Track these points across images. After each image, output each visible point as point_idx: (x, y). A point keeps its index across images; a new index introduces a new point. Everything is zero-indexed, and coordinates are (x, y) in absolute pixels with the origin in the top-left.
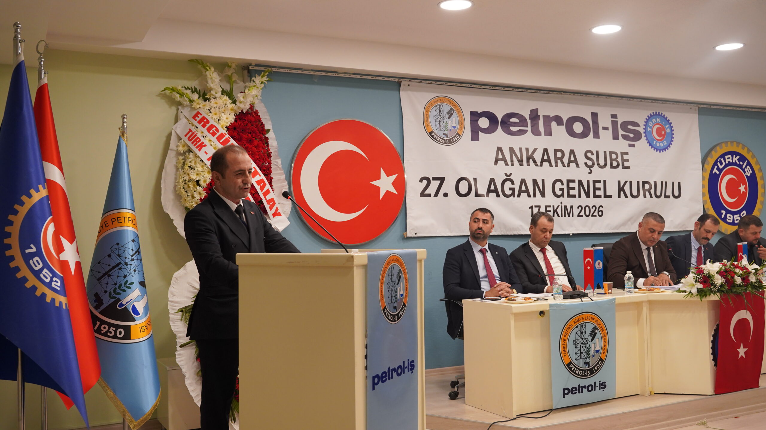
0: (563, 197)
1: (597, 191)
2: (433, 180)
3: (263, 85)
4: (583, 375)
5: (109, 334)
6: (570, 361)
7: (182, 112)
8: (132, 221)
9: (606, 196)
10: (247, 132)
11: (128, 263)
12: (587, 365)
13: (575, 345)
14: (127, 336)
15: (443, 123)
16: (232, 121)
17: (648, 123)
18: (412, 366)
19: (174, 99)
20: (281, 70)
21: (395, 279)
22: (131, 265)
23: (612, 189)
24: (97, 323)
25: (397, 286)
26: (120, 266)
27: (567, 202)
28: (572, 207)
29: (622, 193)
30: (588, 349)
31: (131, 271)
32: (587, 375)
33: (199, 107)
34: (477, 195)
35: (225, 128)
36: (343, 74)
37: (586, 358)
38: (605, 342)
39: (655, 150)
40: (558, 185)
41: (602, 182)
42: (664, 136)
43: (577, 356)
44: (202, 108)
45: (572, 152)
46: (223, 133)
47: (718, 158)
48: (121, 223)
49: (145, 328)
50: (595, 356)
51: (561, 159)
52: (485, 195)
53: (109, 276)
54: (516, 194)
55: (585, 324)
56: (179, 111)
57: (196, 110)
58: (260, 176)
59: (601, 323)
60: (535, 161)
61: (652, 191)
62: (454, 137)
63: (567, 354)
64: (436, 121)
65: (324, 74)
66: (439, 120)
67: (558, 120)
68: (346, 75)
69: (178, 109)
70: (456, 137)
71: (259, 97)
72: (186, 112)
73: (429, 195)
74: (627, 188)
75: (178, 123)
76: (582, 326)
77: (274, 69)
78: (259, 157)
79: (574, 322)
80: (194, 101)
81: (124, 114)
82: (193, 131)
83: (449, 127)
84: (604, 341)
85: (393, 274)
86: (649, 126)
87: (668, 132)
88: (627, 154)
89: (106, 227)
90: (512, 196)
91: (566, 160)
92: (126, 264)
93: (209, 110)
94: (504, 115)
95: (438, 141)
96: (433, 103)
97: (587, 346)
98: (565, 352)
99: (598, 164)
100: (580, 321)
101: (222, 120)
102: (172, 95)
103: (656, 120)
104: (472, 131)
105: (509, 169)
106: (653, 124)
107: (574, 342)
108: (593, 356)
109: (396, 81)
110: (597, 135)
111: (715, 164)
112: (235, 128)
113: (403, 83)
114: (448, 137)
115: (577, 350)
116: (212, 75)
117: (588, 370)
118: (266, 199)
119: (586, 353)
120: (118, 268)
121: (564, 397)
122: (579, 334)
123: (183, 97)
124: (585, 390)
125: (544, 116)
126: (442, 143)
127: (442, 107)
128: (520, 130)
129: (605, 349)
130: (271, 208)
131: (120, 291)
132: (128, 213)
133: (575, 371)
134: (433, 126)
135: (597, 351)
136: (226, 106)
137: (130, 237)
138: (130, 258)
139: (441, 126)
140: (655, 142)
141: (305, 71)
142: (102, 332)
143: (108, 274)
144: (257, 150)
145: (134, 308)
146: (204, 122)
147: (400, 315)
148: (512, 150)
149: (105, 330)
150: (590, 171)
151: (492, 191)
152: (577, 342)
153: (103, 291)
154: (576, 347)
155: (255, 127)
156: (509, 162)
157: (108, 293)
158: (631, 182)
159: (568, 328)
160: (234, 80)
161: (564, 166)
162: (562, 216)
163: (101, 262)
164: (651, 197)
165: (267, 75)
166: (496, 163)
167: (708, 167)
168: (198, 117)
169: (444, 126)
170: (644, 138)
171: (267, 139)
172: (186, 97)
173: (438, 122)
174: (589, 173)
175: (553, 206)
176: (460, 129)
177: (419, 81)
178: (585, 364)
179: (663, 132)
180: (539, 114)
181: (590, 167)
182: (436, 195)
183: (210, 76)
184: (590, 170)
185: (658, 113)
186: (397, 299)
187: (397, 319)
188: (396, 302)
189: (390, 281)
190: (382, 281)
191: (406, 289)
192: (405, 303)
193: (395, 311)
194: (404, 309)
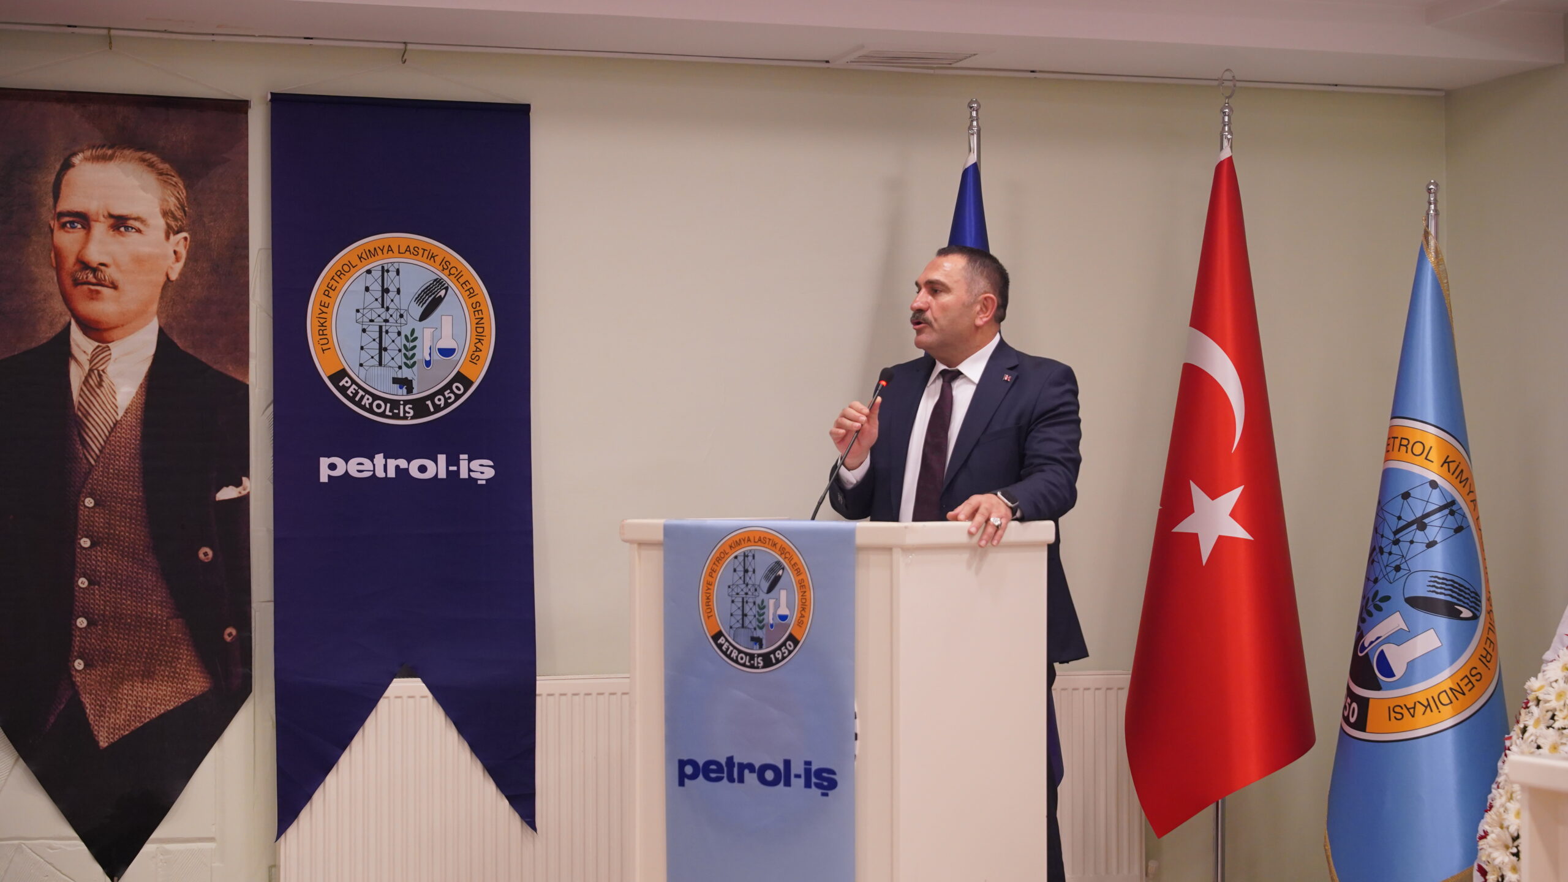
5: (1345, 713)
8: (1410, 447)
11: (1385, 550)
14: (1362, 720)
18: (824, 780)
21: (759, 578)
22: (1390, 553)
25: (763, 595)
26: (1373, 556)
49: (1404, 711)
85: (750, 569)
92: (1380, 550)
131: (1365, 615)
132: (1401, 427)
138: (1392, 537)
145: (1382, 656)
147: (776, 659)
186: (764, 622)
187: (762, 664)
188: (761, 628)
189: (741, 582)
190: (710, 579)
191: (804, 607)
192: (797, 636)
193: (758, 646)
194: (791, 649)
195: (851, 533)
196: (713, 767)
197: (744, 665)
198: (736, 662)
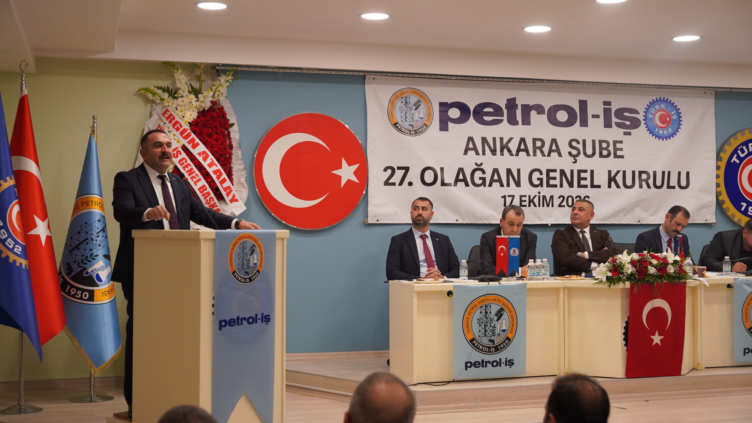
0: (542, 186)
1: (582, 181)
2: (398, 169)
3: (228, 84)
4: (487, 351)
5: (76, 296)
6: (473, 337)
7: (155, 109)
8: (98, 204)
9: (593, 186)
10: (208, 127)
11: (94, 239)
12: (491, 343)
13: (479, 323)
14: (91, 298)
15: (409, 114)
16: (195, 118)
17: (649, 110)
18: (267, 319)
19: (148, 98)
20: (246, 69)
21: (248, 251)
22: (96, 240)
23: (601, 179)
24: (67, 287)
25: (249, 257)
26: (87, 241)
27: (546, 191)
28: (552, 197)
29: (613, 183)
30: (493, 328)
31: (96, 246)
32: (491, 351)
33: (168, 105)
34: (443, 184)
35: (187, 124)
36: (306, 71)
37: (491, 336)
38: (513, 323)
39: (657, 138)
40: (536, 175)
41: (589, 172)
42: (669, 123)
43: (480, 333)
44: (170, 106)
45: (554, 141)
46: (186, 128)
47: (739, 146)
48: (89, 205)
49: (107, 293)
50: (501, 335)
51: (541, 148)
52: (453, 185)
53: (78, 249)
54: (487, 182)
55: (490, 305)
56: (153, 108)
57: (166, 107)
58: (217, 166)
59: (509, 305)
60: (509, 151)
61: (651, 182)
62: (420, 128)
63: (470, 330)
64: (401, 113)
65: (288, 71)
66: (405, 112)
67: (540, 109)
68: (310, 71)
69: (152, 106)
70: (423, 128)
71: (225, 94)
72: (159, 110)
73: (394, 184)
74: (619, 179)
75: (150, 119)
76: (486, 307)
77: (239, 68)
78: (218, 150)
79: (479, 303)
80: (165, 99)
81: (94, 115)
82: (162, 127)
83: (416, 118)
84: (511, 322)
85: (245, 247)
86: (651, 113)
87: (674, 118)
88: (621, 142)
89: (77, 209)
90: (483, 186)
91: (546, 150)
92: (92, 240)
93: (176, 108)
94: (478, 105)
95: (402, 132)
96: (399, 95)
97: (493, 325)
98: (468, 329)
99: (585, 154)
100: (485, 302)
101: (185, 117)
102: (146, 95)
103: (660, 106)
104: (440, 121)
105: (479, 159)
106: (656, 110)
107: (479, 321)
108: (499, 335)
109: (360, 75)
110: (584, 123)
111: (735, 152)
112: (197, 124)
113: (367, 77)
114: (414, 128)
115: (481, 328)
116: (180, 76)
117: (493, 347)
118: (222, 187)
119: (491, 331)
120: (85, 242)
121: (466, 369)
122: (484, 314)
123: (155, 96)
124: (489, 365)
125: (522, 105)
126: (407, 133)
127: (408, 98)
128: (494, 119)
129: (512, 329)
130: (228, 195)
131: (86, 262)
132: (96, 198)
133: (478, 347)
134: (398, 117)
135: (504, 331)
136: (192, 104)
137: (98, 217)
138: (96, 235)
139: (407, 117)
140: (657, 129)
141: (269, 69)
142: (72, 294)
143: (77, 247)
144: (216, 143)
145: (98, 276)
146: (171, 118)
147: (253, 279)
148: (484, 140)
149: (73, 293)
150: (574, 161)
151: (461, 181)
152: (481, 321)
153: (73, 261)
154: (480, 326)
155: (217, 122)
156: (480, 152)
157: (77, 263)
158: (624, 172)
159: (473, 308)
160: (202, 79)
161: (544, 155)
162: (539, 206)
163: (73, 237)
164: (649, 187)
165: (232, 75)
166: (466, 153)
167: (725, 157)
168: (167, 114)
169: (410, 118)
170: (643, 126)
171: (229, 132)
172: (157, 95)
173: (404, 114)
174: (573, 163)
175: (530, 196)
176: (428, 120)
177: (385, 74)
178: (489, 341)
179: (668, 119)
180: (517, 103)
181: (574, 156)
182: (401, 184)
183: (178, 77)
184: (574, 159)
185: (662, 99)
186: (249, 266)
187: (249, 281)
188: (248, 268)
189: (242, 252)
190: (232, 252)
191: (261, 260)
192: (259, 270)
193: (247, 275)
194: (258, 275)
195: (274, 235)
196: (232, 321)
197: (243, 282)
198: (240, 281)
